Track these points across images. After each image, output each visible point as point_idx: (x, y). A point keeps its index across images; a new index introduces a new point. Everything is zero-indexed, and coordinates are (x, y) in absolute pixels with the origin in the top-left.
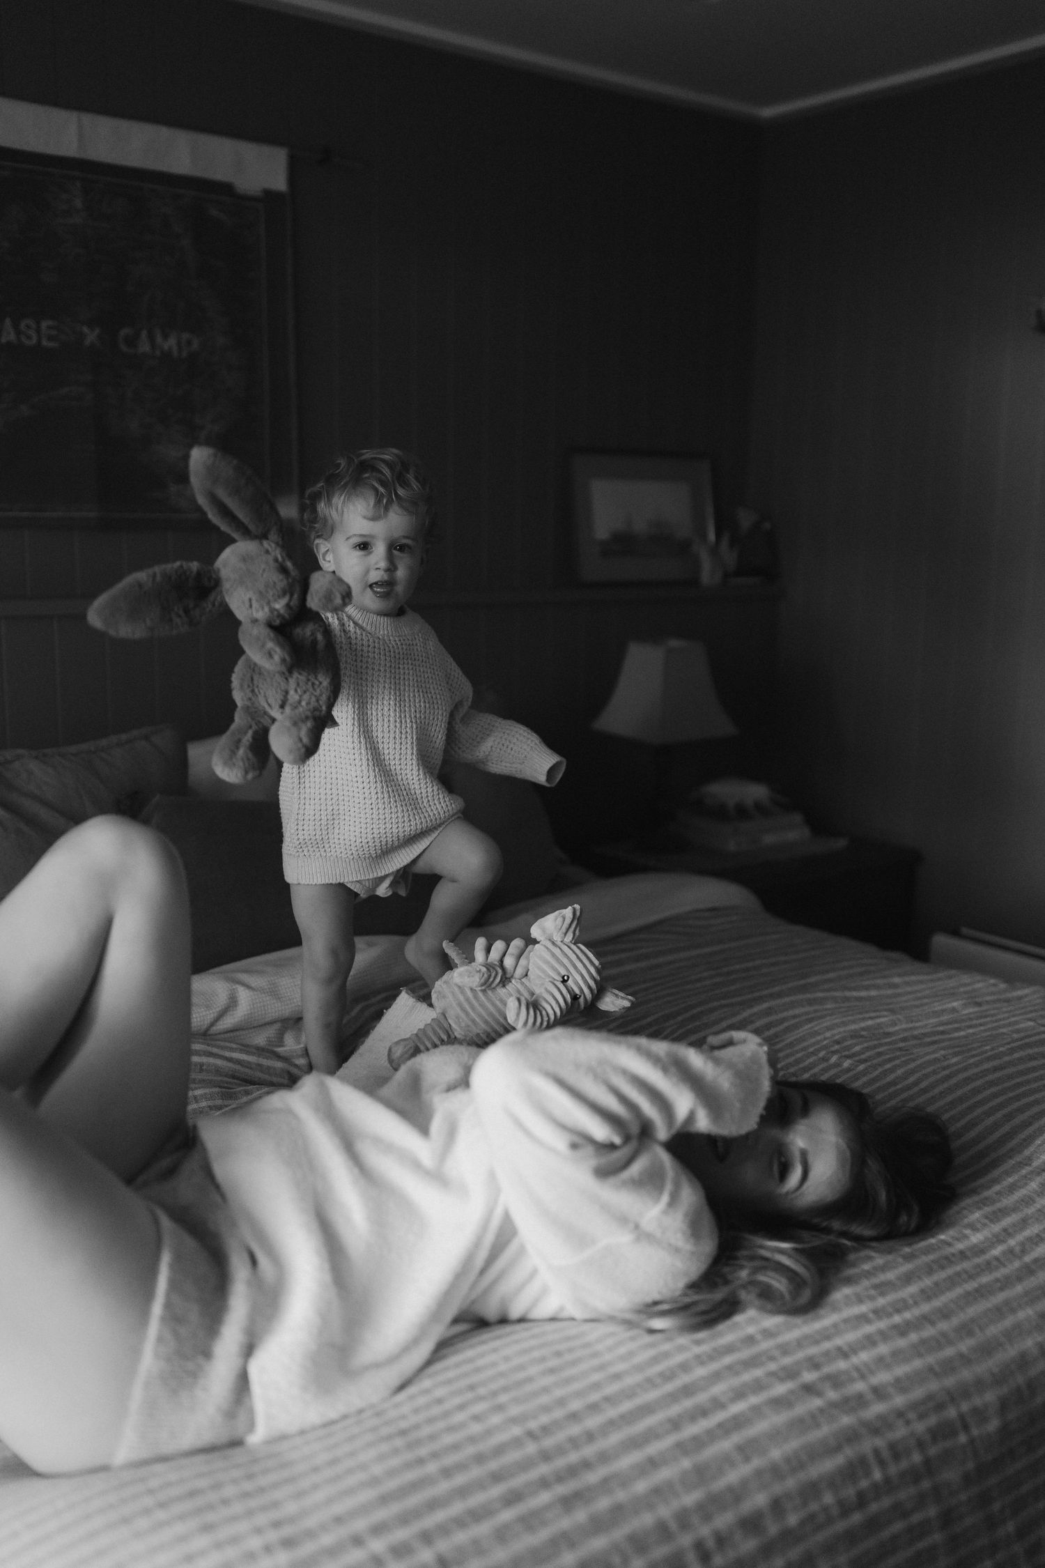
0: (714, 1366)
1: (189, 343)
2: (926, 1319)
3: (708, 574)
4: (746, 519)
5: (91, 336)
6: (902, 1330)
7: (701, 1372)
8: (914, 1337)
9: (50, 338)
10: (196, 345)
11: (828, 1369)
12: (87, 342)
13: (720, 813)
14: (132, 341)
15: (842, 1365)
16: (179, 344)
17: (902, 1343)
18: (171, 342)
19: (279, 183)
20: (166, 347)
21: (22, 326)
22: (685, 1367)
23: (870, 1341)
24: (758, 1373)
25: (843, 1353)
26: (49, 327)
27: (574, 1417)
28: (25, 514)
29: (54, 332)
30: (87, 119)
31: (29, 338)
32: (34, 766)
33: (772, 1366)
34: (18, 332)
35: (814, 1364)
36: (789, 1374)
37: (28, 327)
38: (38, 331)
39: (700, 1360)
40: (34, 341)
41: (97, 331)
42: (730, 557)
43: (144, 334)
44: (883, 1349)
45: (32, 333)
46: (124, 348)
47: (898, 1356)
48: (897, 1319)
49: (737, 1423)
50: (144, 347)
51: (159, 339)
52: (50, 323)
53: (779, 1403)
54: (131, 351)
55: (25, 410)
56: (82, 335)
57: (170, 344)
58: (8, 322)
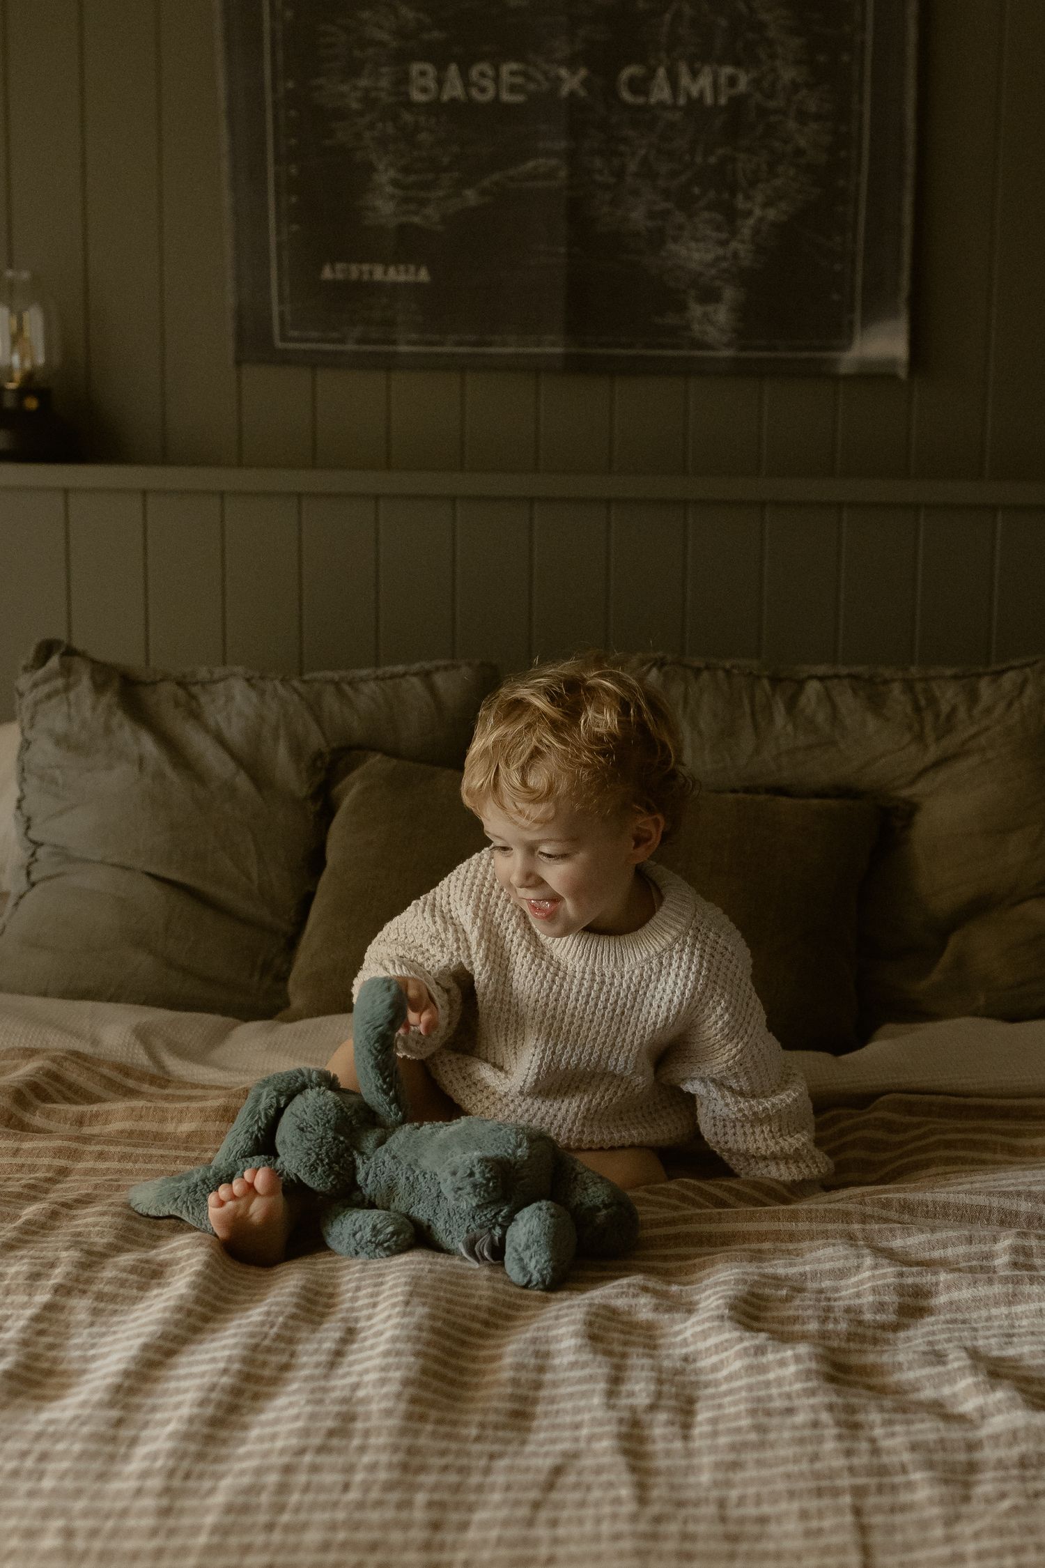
1: (732, 81)
5: (571, 82)
9: (513, 89)
10: (743, 83)
12: (565, 91)
14: (640, 86)
16: (716, 85)
18: (705, 81)
20: (695, 92)
21: (474, 73)
26: (513, 73)
28: (463, 350)
29: (519, 80)
31: (483, 90)
34: (467, 84)
37: (483, 75)
38: (497, 79)
40: (490, 94)
41: (583, 72)
43: (661, 72)
45: (488, 83)
46: (626, 96)
50: (661, 92)
51: (685, 80)
52: (514, 66)
54: (641, 100)
55: (471, 196)
56: (559, 79)
57: (701, 85)
58: (453, 69)
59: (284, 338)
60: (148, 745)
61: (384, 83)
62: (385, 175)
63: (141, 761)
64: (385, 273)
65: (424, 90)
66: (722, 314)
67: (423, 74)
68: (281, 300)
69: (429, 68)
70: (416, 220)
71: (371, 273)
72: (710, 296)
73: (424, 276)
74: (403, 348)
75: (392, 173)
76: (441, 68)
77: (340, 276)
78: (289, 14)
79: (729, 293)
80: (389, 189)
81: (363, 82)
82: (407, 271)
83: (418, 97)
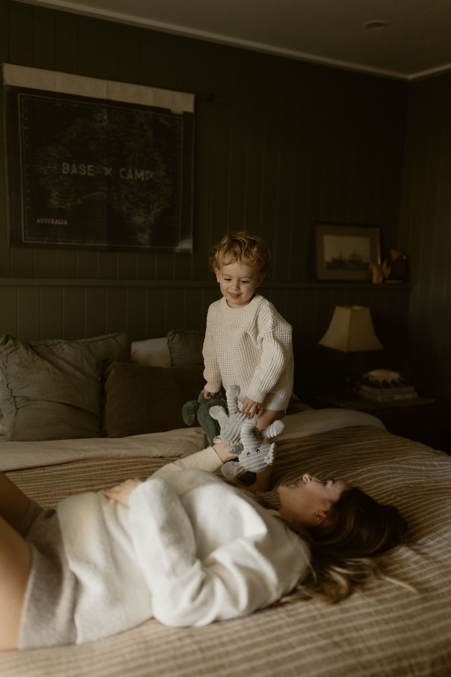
0: (294, 628)
1: (149, 175)
2: (401, 618)
3: (376, 278)
4: (395, 255)
5: (108, 171)
6: (387, 622)
7: (287, 630)
8: (392, 625)
9: (91, 172)
10: (152, 175)
11: (348, 636)
12: (106, 174)
13: (375, 384)
14: (125, 174)
15: (355, 634)
16: (145, 175)
17: (385, 627)
18: (141, 174)
19: (190, 108)
20: (139, 177)
21: (80, 167)
22: (280, 627)
23: (370, 625)
24: (314, 634)
25: (356, 629)
26: (91, 168)
27: (223, 644)
28: (77, 244)
29: (93, 170)
30: (111, 83)
31: (83, 172)
32: (65, 346)
33: (321, 632)
34: (78, 170)
35: (341, 632)
36: (328, 636)
37: (82, 167)
38: (86, 169)
39: (288, 625)
40: (85, 173)
41: (111, 169)
42: (387, 272)
43: (130, 171)
44: (376, 629)
45: (84, 170)
46: (122, 176)
47: (383, 633)
48: (386, 616)
49: (298, 656)
50: (130, 176)
51: (136, 173)
52: (91, 166)
53: (320, 649)
54: (125, 178)
55: (79, 201)
56: (104, 171)
57: (141, 175)
58: (74, 165)
59: (25, 239)
60: (48, 364)
61: (55, 168)
62: (55, 193)
63: (48, 369)
64: (55, 221)
65: (66, 170)
66: (146, 236)
67: (66, 166)
68: (25, 229)
69: (68, 165)
70: (64, 207)
71: (50, 221)
72: (143, 231)
73: (66, 223)
74: (60, 243)
75: (57, 193)
76: (71, 165)
77: (42, 222)
78: (27, 146)
79: (148, 231)
80: (56, 198)
81: (48, 167)
82: (61, 222)
83: (64, 172)
